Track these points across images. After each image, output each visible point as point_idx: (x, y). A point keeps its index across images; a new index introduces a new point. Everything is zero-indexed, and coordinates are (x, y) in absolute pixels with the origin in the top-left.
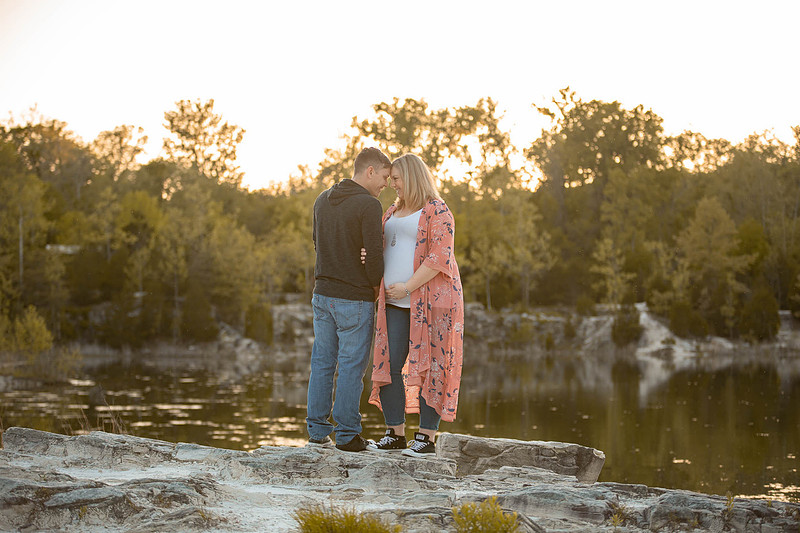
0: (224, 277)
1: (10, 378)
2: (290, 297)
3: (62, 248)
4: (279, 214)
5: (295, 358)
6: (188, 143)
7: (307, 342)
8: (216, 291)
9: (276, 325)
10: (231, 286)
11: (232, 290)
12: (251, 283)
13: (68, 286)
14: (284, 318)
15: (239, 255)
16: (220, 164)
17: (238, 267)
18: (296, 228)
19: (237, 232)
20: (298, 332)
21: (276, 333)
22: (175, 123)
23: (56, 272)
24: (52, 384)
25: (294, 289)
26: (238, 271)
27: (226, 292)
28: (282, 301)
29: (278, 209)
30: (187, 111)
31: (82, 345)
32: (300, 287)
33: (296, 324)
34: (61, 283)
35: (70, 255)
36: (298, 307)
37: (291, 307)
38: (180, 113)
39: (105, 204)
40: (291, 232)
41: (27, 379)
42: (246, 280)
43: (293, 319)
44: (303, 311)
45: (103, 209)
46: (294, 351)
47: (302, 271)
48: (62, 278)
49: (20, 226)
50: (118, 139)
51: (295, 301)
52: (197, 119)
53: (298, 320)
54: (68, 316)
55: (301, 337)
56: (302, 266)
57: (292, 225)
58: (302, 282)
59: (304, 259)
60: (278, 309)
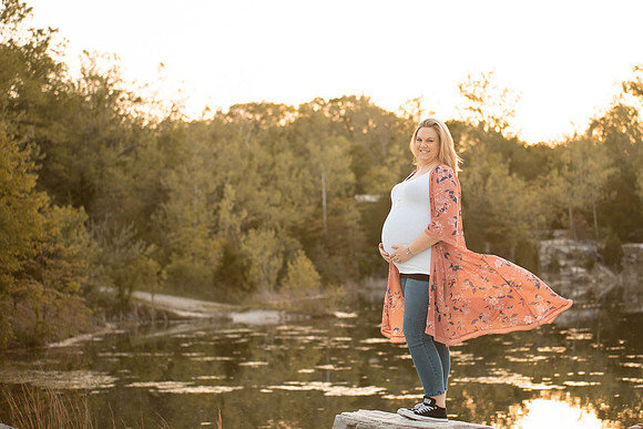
0: (497, 218)
1: (284, 312)
2: (557, 233)
3: (368, 198)
4: (551, 162)
5: (560, 285)
6: (476, 105)
7: (570, 271)
8: (490, 230)
9: (542, 258)
10: (503, 226)
11: (503, 229)
12: (520, 222)
13: (364, 230)
14: (550, 251)
15: (510, 199)
16: (502, 122)
17: (508, 209)
18: (560, 174)
19: (509, 179)
20: (562, 263)
21: (543, 264)
22: (464, 88)
23: (352, 219)
24: (319, 317)
25: (560, 227)
26: (508, 212)
27: (498, 231)
28: (551, 237)
29: (550, 158)
30: (473, 78)
31: (375, 278)
32: (565, 224)
33: (560, 256)
34: (358, 227)
35: (374, 203)
36: (562, 241)
37: (556, 242)
38: (467, 81)
39: (394, 159)
40: (555, 178)
41: (298, 313)
42: (515, 220)
43: (558, 252)
44: (567, 244)
45: (393, 163)
46: (560, 279)
47: (566, 211)
48: (359, 223)
49: (323, 181)
50: (416, 104)
51: (560, 237)
52: (482, 84)
53: (562, 252)
54: (364, 255)
55: (565, 267)
56: (566, 206)
57: (556, 171)
58: (566, 219)
59: (568, 200)
60: (545, 244)
